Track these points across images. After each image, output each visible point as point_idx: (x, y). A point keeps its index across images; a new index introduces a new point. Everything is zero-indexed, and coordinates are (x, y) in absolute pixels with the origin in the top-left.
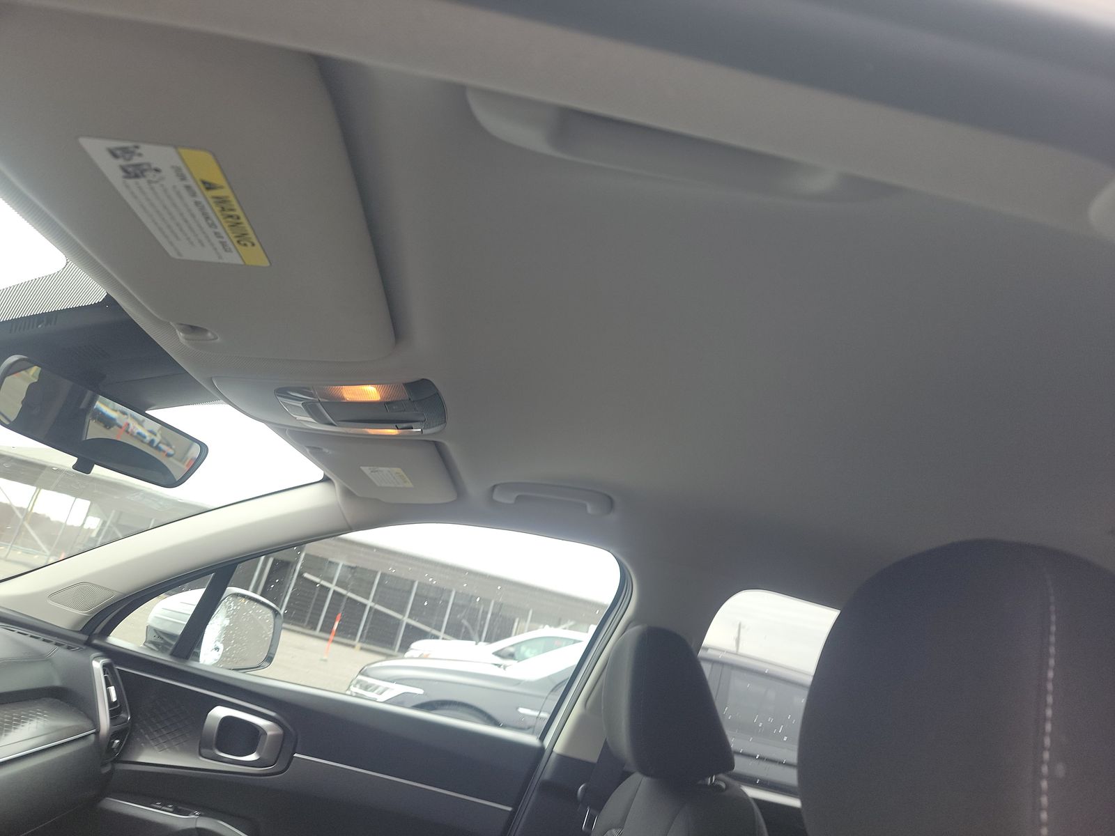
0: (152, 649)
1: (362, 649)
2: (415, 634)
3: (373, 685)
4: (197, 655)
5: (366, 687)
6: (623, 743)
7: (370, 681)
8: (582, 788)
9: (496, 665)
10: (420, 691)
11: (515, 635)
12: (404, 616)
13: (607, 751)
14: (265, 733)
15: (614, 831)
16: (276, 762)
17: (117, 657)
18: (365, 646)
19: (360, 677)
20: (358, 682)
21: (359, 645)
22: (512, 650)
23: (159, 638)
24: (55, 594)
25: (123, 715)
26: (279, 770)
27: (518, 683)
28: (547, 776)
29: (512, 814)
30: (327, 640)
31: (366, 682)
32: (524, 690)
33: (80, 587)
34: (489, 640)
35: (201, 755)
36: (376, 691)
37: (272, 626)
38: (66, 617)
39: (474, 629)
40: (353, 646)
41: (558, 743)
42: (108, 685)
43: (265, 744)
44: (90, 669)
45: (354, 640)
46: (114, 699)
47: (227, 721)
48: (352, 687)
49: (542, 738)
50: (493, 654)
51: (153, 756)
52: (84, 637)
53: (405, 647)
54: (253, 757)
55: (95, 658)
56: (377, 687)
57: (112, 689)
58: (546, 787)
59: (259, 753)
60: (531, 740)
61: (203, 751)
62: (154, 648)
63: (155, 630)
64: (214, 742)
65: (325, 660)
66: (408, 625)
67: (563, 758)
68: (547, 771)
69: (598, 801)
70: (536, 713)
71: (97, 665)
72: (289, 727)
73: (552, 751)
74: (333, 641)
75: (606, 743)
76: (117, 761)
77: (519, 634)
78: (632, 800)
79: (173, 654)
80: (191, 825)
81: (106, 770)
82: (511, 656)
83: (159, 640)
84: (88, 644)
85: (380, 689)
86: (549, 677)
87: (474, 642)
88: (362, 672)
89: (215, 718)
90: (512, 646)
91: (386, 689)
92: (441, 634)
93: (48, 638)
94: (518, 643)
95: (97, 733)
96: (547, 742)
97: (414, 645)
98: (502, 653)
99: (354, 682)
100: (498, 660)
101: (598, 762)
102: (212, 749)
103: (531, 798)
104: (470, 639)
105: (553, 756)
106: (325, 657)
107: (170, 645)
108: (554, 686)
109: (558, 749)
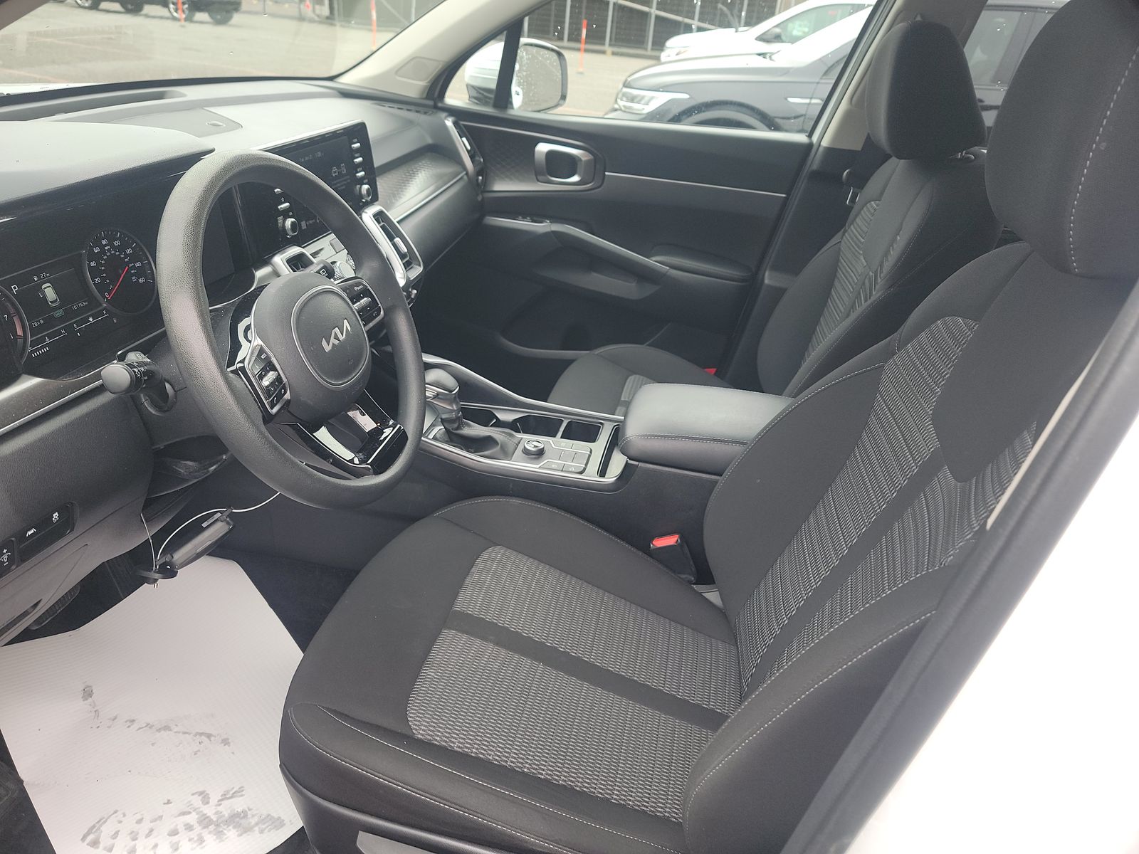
0: (477, 104)
1: (614, 54)
2: (668, 30)
3: (638, 96)
4: (511, 103)
5: (632, 99)
6: (882, 135)
7: (635, 92)
8: (847, 174)
9: (759, 55)
10: (686, 96)
11: (780, 12)
12: (650, 7)
13: (869, 142)
14: (580, 160)
15: (873, 203)
16: (594, 178)
17: (459, 114)
18: (616, 50)
19: (625, 90)
20: (624, 95)
21: (609, 49)
22: (778, 30)
23: (479, 94)
24: (399, 70)
25: (477, 158)
26: (595, 186)
27: (786, 71)
28: (815, 167)
29: (786, 199)
30: (579, 50)
31: (630, 93)
32: (792, 79)
33: (414, 61)
34: (750, 23)
35: (538, 180)
36: (643, 102)
37: (559, 68)
38: (413, 88)
39: (733, 15)
40: (603, 52)
41: (825, 137)
42: (461, 137)
43: (581, 168)
44: (445, 126)
45: (604, 44)
46: (469, 148)
47: (550, 154)
48: (619, 100)
49: (810, 136)
50: (756, 39)
51: (504, 186)
52: (431, 103)
53: (659, 44)
54: (576, 178)
55: (446, 118)
56: (643, 97)
57: (464, 139)
58: (815, 175)
59: (580, 175)
60: (801, 138)
61: (540, 178)
62: (476, 101)
63: (473, 87)
64: (545, 170)
65: (581, 73)
66: (657, 17)
67: (829, 150)
68: (815, 162)
69: (861, 180)
70: (807, 101)
71: (449, 123)
72: (596, 152)
73: (820, 145)
74: (586, 51)
75: (868, 134)
76: (485, 191)
77: (784, 10)
78: (890, 178)
79: (495, 106)
80: (548, 230)
81: (480, 198)
82: (777, 38)
83: (480, 96)
84: (436, 107)
85: (646, 99)
86: (820, 59)
87: (733, 30)
88: (626, 85)
89: (541, 153)
90: (777, 26)
91: (652, 98)
92: (695, 23)
93: (409, 107)
94: (784, 21)
95: (467, 174)
96: (815, 138)
97: (669, 43)
98: (765, 37)
99: (620, 96)
100: (764, 47)
101: (862, 149)
102: (545, 175)
103: (802, 185)
104: (728, 26)
105: (821, 149)
106: (581, 70)
107: (490, 98)
108: (826, 68)
109: (825, 143)
